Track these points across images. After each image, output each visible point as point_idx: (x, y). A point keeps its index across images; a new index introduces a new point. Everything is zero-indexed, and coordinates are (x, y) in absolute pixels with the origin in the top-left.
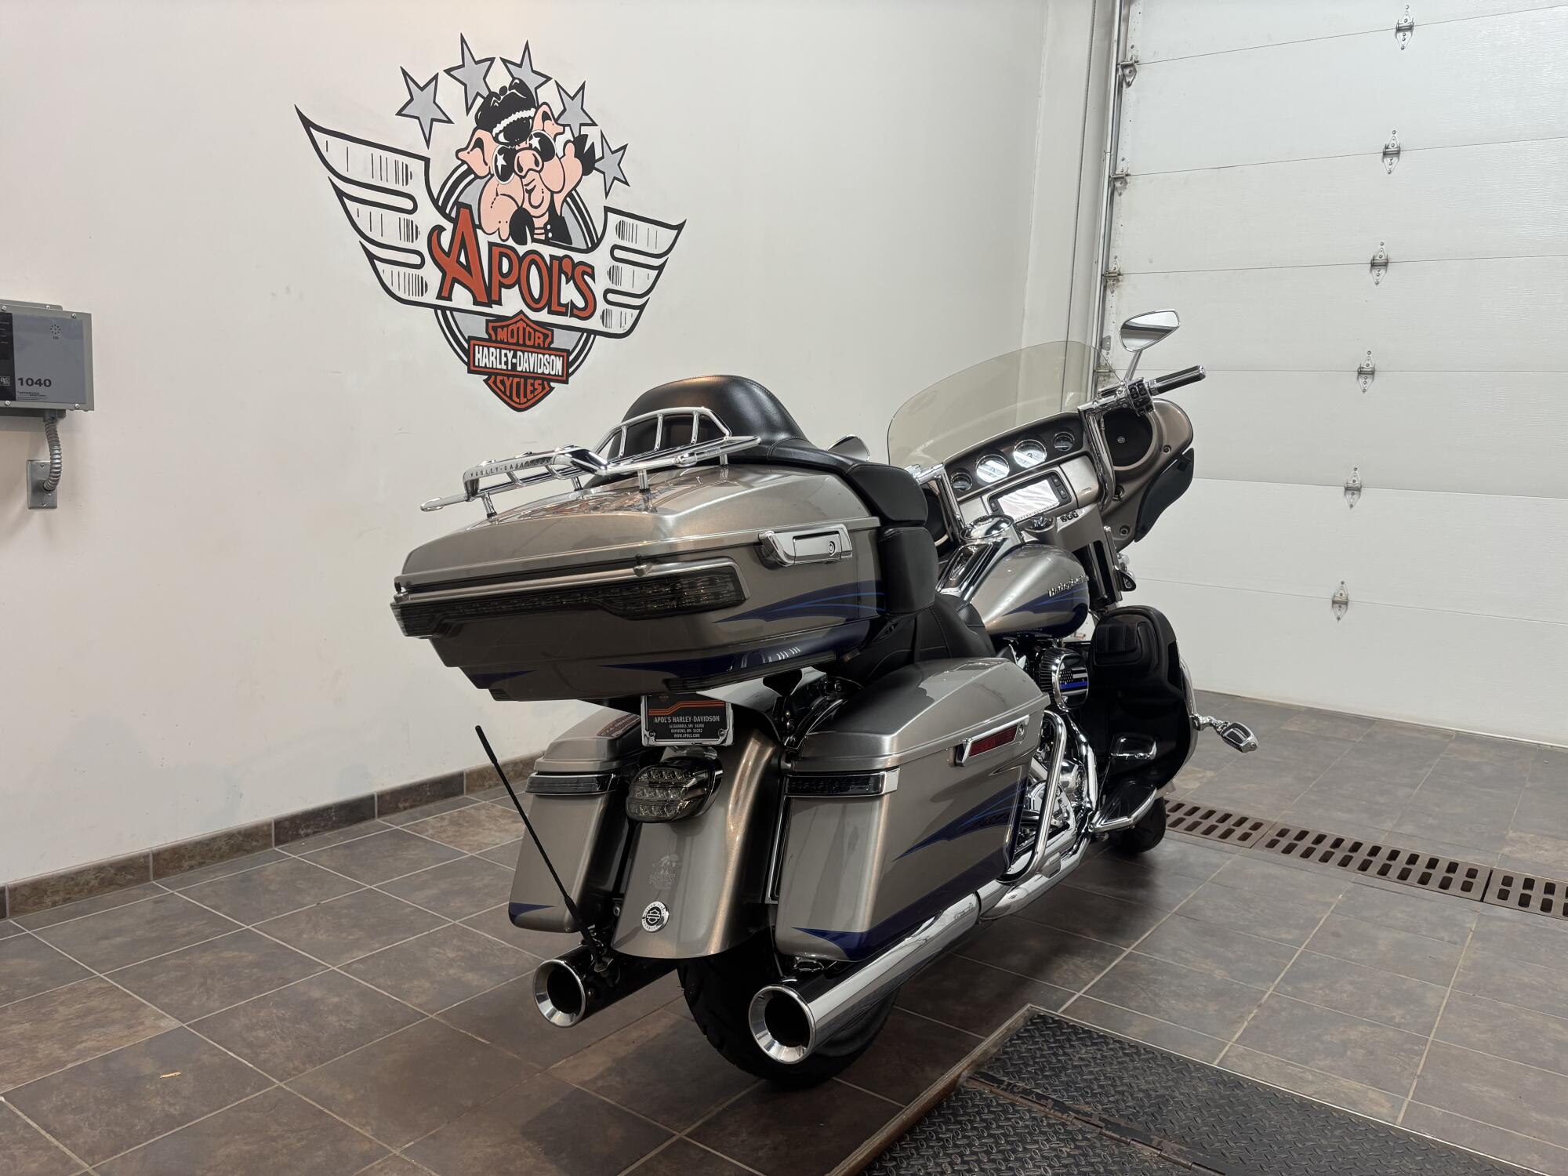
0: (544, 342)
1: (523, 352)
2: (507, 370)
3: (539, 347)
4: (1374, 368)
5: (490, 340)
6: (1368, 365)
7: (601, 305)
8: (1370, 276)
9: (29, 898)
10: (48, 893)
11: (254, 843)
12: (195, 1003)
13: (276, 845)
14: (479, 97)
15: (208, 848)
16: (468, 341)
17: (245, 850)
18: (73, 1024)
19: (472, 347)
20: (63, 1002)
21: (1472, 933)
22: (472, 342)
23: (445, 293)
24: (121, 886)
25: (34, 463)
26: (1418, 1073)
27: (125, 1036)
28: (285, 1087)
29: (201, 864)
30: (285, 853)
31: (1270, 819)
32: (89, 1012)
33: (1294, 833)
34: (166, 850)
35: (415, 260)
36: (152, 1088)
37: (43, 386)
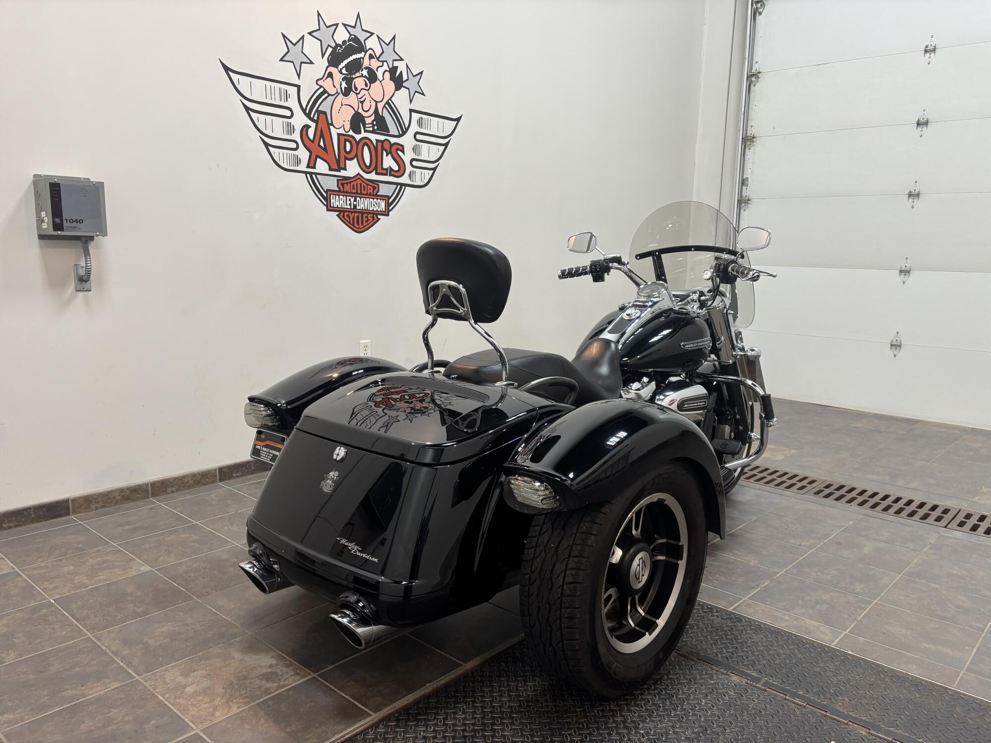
0: (373, 191)
1: (361, 198)
2: (351, 208)
3: (370, 194)
4: (919, 192)
5: (340, 191)
6: (915, 190)
7: (409, 168)
8: (916, 131)
9: (82, 505)
10: (93, 502)
11: (207, 480)
12: (161, 559)
13: (220, 482)
14: (329, 47)
15: (181, 482)
16: (326, 192)
17: (202, 484)
18: (95, 568)
19: (329, 195)
20: (93, 557)
21: (930, 545)
22: (329, 193)
23: (311, 164)
24: (134, 500)
25: (77, 266)
26: (859, 619)
27: (122, 574)
28: (200, 601)
29: (177, 490)
30: (224, 486)
31: (823, 478)
32: (105, 561)
33: (835, 487)
34: (158, 482)
35: (294, 145)
36: (131, 599)
37: (79, 223)
